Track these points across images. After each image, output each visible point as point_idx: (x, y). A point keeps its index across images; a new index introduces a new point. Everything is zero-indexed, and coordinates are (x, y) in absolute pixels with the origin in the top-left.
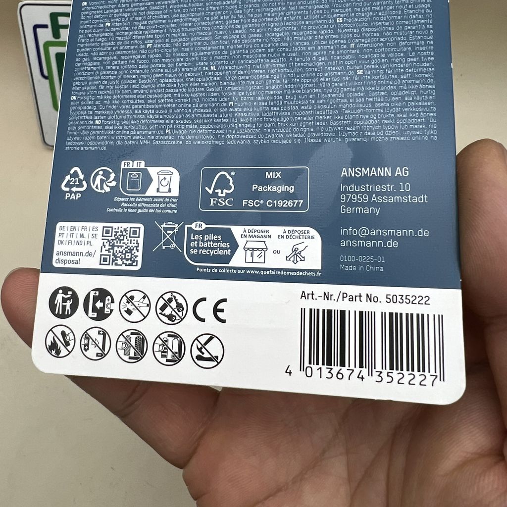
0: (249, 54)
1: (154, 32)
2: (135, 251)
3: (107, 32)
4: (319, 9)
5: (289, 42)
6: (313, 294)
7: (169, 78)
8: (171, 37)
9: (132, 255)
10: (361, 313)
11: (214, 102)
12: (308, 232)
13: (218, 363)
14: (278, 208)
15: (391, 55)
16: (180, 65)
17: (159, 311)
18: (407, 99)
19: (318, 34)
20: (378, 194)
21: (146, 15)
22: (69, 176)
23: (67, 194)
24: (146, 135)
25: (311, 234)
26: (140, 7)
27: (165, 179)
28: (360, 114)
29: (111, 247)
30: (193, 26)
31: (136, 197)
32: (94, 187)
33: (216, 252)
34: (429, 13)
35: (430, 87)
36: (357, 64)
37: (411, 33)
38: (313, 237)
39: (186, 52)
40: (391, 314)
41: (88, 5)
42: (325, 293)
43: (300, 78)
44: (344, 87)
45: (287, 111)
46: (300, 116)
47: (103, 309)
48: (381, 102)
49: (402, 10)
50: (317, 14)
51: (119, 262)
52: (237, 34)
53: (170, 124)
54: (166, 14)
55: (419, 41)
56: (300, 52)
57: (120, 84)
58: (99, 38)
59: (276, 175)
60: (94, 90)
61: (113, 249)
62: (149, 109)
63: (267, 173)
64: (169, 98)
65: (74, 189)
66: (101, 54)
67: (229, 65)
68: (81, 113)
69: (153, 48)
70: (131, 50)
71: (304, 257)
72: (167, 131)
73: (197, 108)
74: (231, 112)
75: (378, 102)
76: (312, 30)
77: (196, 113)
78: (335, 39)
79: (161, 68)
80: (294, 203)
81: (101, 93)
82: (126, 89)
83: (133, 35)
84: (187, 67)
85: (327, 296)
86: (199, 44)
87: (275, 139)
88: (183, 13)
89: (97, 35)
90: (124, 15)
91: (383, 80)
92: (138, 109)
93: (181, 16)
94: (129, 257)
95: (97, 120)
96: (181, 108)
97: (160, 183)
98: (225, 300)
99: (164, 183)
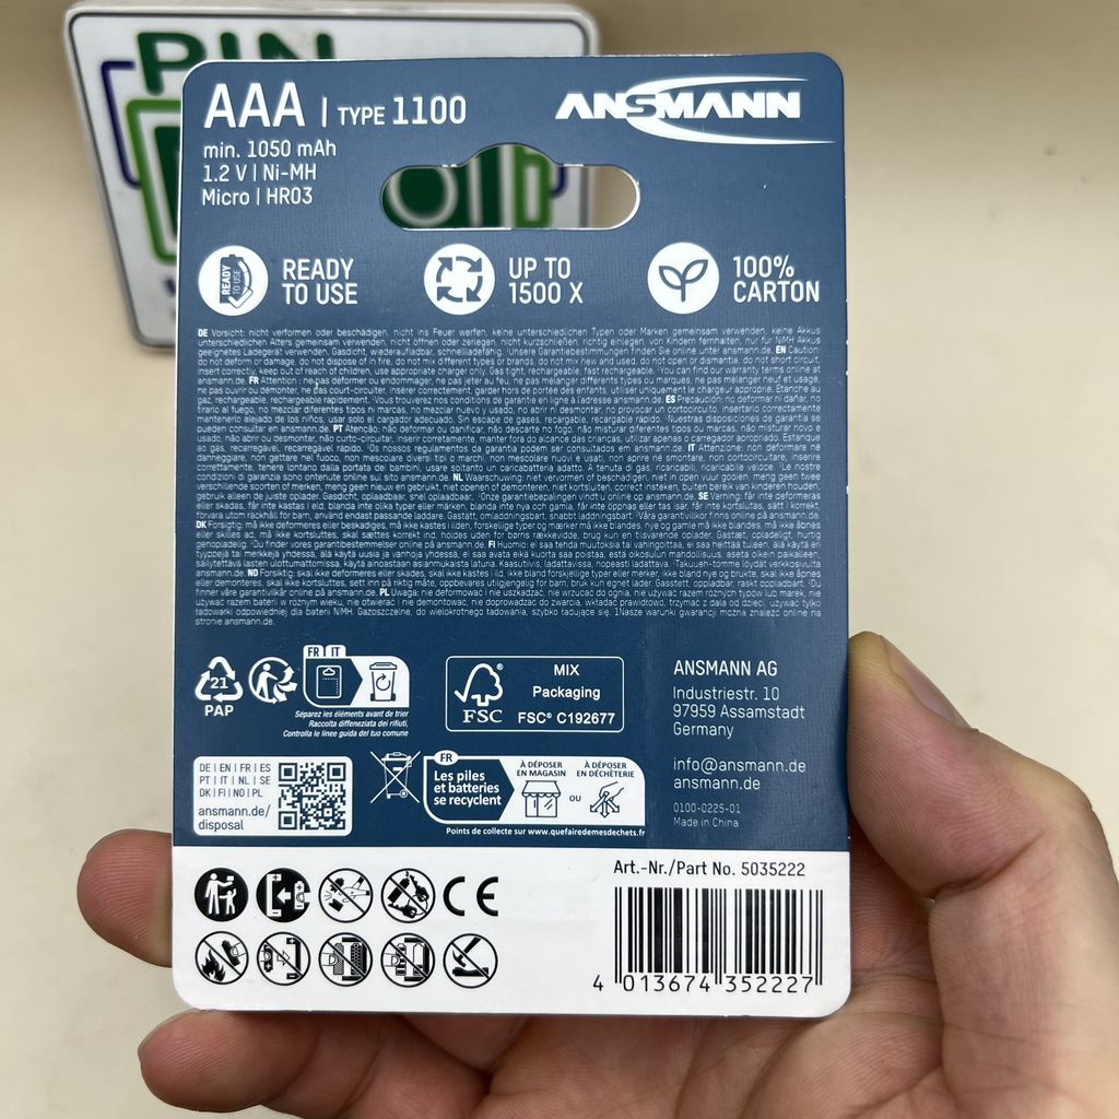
0: (518, 453)
1: (344, 400)
2: (339, 803)
3: (253, 395)
4: (636, 376)
5: (587, 435)
6: (632, 865)
7: (378, 492)
8: (376, 414)
9: (334, 810)
10: (705, 892)
11: (462, 540)
12: (624, 765)
13: (489, 979)
14: (575, 726)
15: (754, 468)
16: (397, 469)
17: (387, 902)
18: (776, 546)
19: (634, 423)
20: (731, 704)
21: (326, 366)
22: (208, 673)
23: (207, 707)
24: (344, 599)
25: (628, 770)
26: (312, 347)
27: (384, 677)
28: (702, 570)
29: (296, 799)
30: (416, 395)
31: (334, 710)
32: (256, 694)
33: (477, 801)
34: (816, 394)
35: (813, 526)
36: (700, 482)
37: (787, 428)
38: (631, 774)
39: (406, 444)
40: (749, 892)
41: (210, 336)
42: (651, 863)
43: (606, 502)
44: (678, 520)
45: (586, 559)
46: (608, 570)
47: (290, 903)
48: (736, 550)
49: (774, 386)
50: (632, 385)
51: (313, 823)
52: (496, 416)
53: (386, 579)
54: (364, 367)
55: (799, 443)
56: (605, 455)
57: (288, 501)
58: (238, 406)
59: (571, 670)
60: (238, 511)
61: (300, 801)
62: (346, 550)
63: (556, 666)
64: (381, 530)
65: (220, 697)
66: (245, 439)
67: (485, 472)
68: (219, 554)
69: (344, 434)
70: (303, 434)
71: (618, 807)
72: (383, 591)
73: (432, 550)
74: (493, 559)
75: (731, 550)
76: (625, 414)
77: (431, 559)
78: (663, 434)
79: (362, 473)
80: (600, 718)
81: (253, 516)
82: (302, 511)
83: (306, 405)
84: (410, 473)
85: (654, 868)
86: (430, 430)
87: (568, 607)
88: (395, 367)
89: (235, 401)
90: (283, 362)
91: (739, 511)
92: (325, 549)
93: (394, 372)
94: (330, 815)
95: (250, 568)
96: (404, 550)
97: (375, 684)
98: (495, 880)
99: (383, 684)
